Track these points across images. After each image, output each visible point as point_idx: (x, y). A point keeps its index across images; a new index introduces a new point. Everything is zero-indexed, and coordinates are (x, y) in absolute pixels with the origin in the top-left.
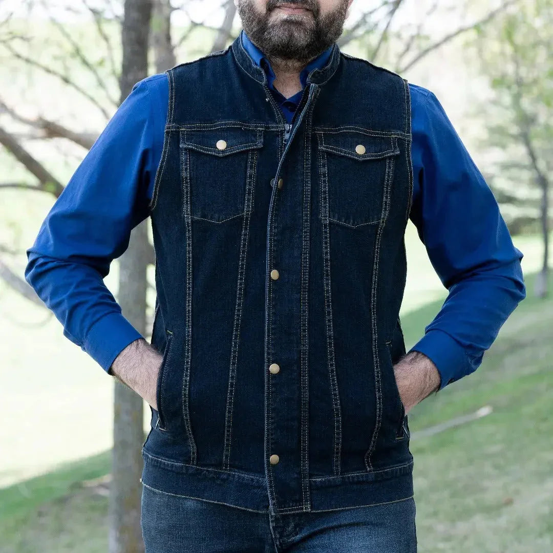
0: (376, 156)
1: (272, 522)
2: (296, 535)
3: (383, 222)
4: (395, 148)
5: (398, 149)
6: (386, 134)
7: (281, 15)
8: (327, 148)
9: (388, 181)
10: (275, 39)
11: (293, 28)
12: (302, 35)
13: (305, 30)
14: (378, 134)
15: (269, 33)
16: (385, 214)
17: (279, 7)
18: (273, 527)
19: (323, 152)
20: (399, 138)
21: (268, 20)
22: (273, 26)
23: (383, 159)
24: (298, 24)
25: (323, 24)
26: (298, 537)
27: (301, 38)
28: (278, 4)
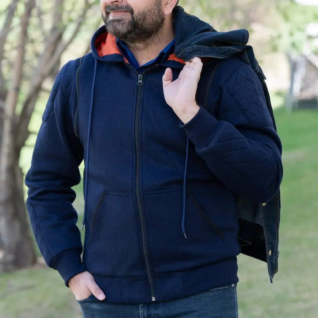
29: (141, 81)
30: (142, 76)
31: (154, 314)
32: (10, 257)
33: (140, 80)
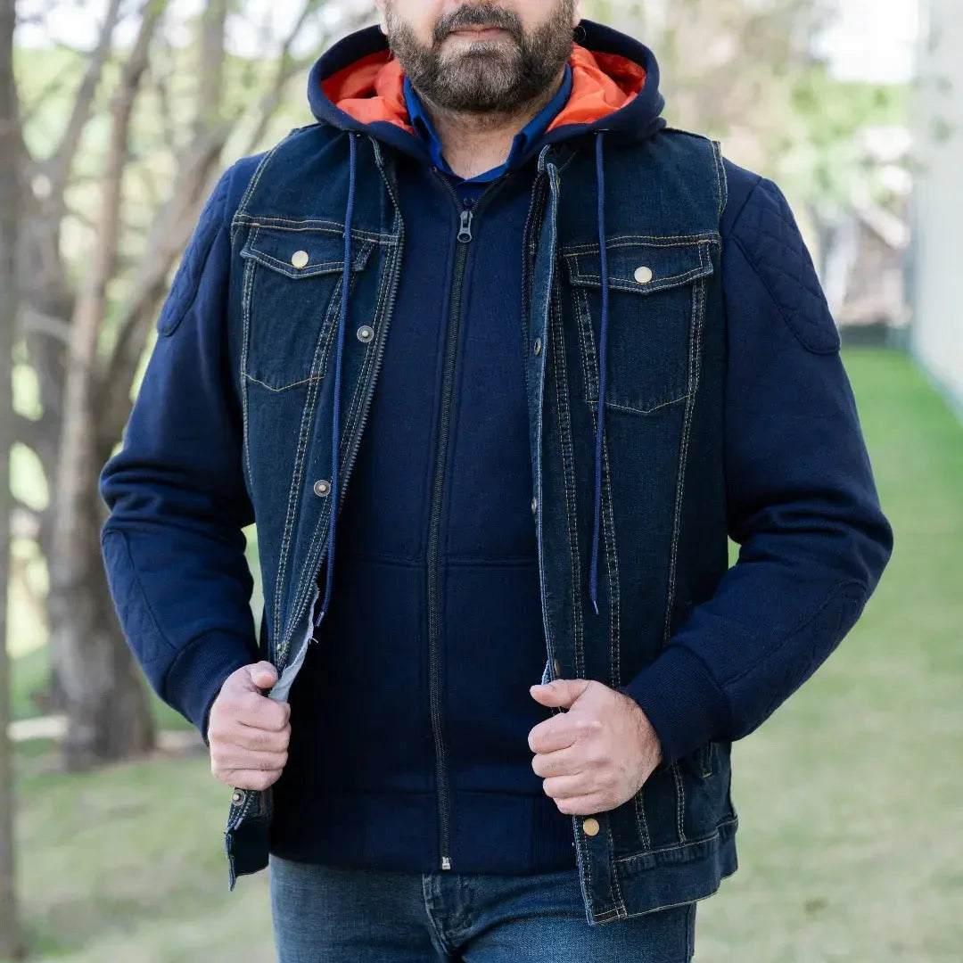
0: (674, 282)
1: (429, 901)
2: (469, 926)
3: (692, 397)
4: (705, 264)
5: (710, 264)
6: (689, 240)
7: (458, 46)
8: (584, 279)
9: (697, 325)
10: (455, 87)
11: (482, 65)
12: (499, 75)
13: (504, 66)
14: (674, 241)
15: (444, 78)
16: (693, 383)
17: (454, 33)
18: (431, 910)
19: (580, 287)
20: (712, 244)
21: (437, 57)
22: (448, 67)
23: (686, 286)
24: (489, 56)
25: (533, 50)
26: (472, 930)
27: (500, 80)
28: (453, 28)
29: (467, 231)
30: (471, 216)
31: (464, 888)
32: (86, 733)
33: (465, 226)
